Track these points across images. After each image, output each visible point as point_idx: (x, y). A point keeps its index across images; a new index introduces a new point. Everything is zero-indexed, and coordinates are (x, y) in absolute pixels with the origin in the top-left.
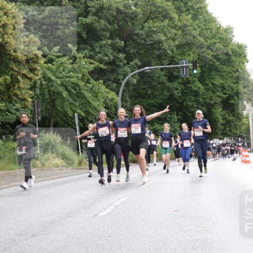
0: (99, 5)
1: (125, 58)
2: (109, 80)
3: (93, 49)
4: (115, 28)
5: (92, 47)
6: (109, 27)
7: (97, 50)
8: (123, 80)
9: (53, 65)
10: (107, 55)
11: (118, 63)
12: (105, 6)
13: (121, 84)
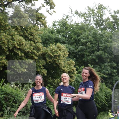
0: (105, 46)
1: (117, 72)
2: (108, 83)
3: (101, 67)
4: (113, 57)
5: (100, 66)
6: (110, 56)
7: (103, 68)
8: (115, 83)
9: (81, 74)
10: (107, 70)
11: (113, 75)
12: (108, 46)
13: (114, 85)
